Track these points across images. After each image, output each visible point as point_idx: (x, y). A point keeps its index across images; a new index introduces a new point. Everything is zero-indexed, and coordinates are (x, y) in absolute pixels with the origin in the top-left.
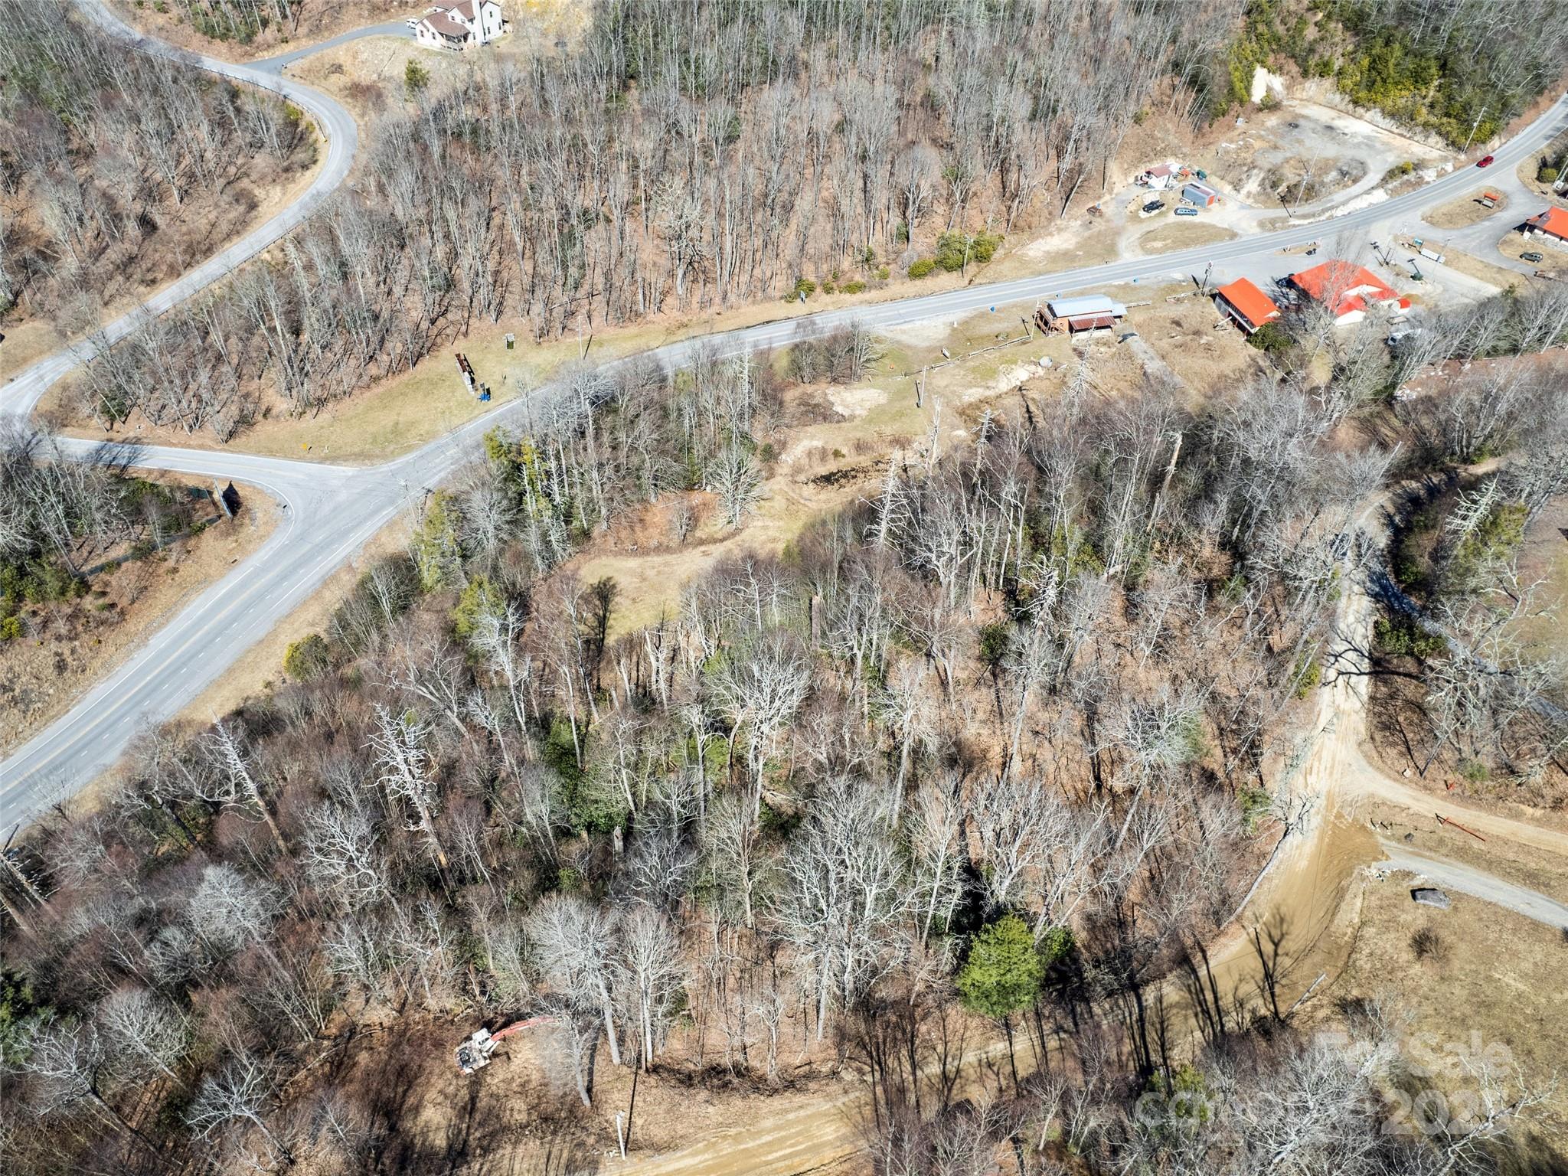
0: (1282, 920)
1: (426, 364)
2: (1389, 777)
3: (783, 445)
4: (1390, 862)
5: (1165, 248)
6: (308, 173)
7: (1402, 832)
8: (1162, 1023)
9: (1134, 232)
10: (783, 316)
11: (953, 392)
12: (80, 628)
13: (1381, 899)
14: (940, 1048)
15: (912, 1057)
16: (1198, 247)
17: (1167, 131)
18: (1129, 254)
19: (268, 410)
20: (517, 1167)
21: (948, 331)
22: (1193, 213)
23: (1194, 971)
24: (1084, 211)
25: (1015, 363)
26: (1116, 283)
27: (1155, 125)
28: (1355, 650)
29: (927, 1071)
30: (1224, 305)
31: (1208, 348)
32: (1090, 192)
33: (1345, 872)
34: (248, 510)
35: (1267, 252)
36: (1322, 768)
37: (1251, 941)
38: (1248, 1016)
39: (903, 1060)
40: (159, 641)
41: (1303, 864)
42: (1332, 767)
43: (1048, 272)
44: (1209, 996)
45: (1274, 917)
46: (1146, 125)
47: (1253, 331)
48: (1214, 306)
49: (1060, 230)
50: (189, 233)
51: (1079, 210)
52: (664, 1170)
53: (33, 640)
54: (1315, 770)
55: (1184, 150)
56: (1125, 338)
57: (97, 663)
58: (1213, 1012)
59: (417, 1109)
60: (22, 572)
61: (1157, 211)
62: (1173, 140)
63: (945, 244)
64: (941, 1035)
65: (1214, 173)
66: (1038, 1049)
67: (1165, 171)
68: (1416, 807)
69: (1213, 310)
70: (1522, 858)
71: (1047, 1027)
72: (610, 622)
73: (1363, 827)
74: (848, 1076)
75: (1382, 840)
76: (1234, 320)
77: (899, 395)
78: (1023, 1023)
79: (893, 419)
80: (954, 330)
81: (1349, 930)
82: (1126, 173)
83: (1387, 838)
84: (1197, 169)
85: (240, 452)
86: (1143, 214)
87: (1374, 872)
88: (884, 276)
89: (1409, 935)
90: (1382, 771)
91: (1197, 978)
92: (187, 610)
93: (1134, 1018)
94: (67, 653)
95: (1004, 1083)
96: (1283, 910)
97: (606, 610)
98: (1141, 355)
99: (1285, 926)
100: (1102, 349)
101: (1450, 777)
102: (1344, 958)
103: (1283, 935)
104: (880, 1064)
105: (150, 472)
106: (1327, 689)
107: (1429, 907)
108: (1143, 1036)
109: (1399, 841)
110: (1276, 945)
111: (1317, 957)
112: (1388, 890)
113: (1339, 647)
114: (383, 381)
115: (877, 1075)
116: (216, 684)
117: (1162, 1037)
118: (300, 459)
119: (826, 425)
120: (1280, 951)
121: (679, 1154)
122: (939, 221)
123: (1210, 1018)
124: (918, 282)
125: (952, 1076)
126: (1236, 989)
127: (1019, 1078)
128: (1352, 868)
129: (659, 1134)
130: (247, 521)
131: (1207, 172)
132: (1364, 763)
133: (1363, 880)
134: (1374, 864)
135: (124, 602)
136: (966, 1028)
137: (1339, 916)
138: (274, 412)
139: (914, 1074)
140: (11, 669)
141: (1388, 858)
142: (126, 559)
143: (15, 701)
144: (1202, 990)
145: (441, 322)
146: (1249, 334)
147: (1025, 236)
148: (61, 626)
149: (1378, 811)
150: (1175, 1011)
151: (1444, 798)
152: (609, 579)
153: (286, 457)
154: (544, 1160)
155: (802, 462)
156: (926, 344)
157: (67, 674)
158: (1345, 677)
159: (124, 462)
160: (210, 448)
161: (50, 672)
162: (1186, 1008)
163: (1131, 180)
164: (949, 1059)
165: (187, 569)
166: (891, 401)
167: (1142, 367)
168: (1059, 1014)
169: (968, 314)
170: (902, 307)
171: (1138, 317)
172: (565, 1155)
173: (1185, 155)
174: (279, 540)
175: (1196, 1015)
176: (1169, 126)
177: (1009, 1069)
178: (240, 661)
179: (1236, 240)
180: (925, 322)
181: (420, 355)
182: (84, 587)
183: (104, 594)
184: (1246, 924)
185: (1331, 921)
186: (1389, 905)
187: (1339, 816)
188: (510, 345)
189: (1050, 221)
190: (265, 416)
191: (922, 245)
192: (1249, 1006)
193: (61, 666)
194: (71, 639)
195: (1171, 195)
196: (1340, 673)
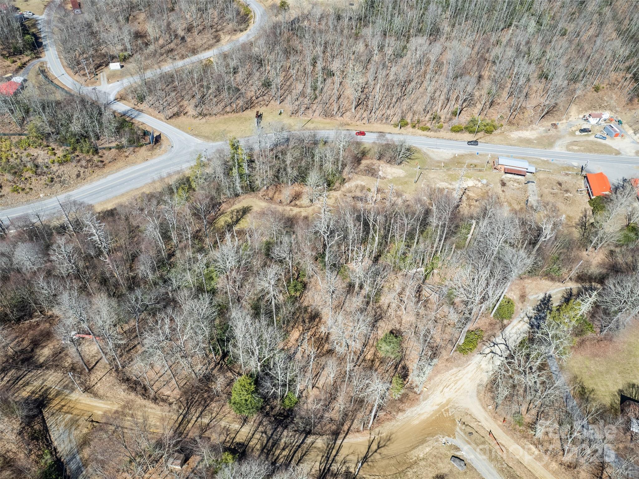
0: (389, 440)
1: (248, 112)
2: (482, 405)
3: (349, 179)
4: (454, 440)
5: (579, 151)
6: (242, 33)
7: (470, 430)
8: (306, 452)
9: (569, 139)
10: (388, 132)
11: (434, 182)
12: (89, 165)
13: (438, 453)
14: (214, 415)
15: (201, 413)
16: (596, 154)
17: (612, 98)
18: (559, 148)
19: (186, 113)
20: (50, 378)
21: (452, 157)
22: (604, 138)
23: (336, 440)
24: (550, 124)
25: (470, 178)
26: (542, 159)
27: (605, 94)
28: (506, 345)
29: (203, 420)
30: (587, 182)
31: (566, 199)
32: (556, 117)
33: (432, 434)
34: (161, 144)
35: (630, 165)
36: (454, 388)
37: (369, 441)
38: (344, 468)
39: (198, 411)
40: (110, 178)
41: (416, 422)
42: (459, 389)
43: (515, 145)
44: (334, 452)
45: (387, 436)
46: (601, 93)
47: (592, 198)
48: (583, 181)
49: (533, 129)
50: (194, 45)
51: (547, 123)
52: (92, 404)
53: (74, 164)
54: (450, 387)
55: (617, 109)
56: (528, 182)
57: (89, 178)
58: (331, 459)
59: (43, 347)
60: (78, 141)
61: (586, 133)
62: (613, 103)
63: (473, 121)
64: (218, 410)
65: (627, 123)
66: (250, 435)
67: (600, 116)
68: (484, 423)
69: (582, 184)
70: (515, 468)
71: (261, 429)
72: (241, 222)
73: (454, 420)
74: (174, 407)
75: (458, 429)
76: (588, 190)
77: (411, 176)
78: (252, 423)
79: (401, 184)
80: (455, 157)
81: (415, 458)
82: (579, 112)
83: (461, 429)
84: (620, 119)
85: (170, 124)
86: (578, 133)
87: (444, 441)
88: (441, 127)
89: (436, 473)
90: (480, 400)
91: (335, 443)
92: (124, 171)
93: (297, 444)
94: (82, 172)
95: (228, 439)
96: (393, 436)
97: (242, 217)
98: (531, 192)
99: (388, 443)
100: (515, 184)
101: (508, 418)
102: (404, 468)
103: (385, 445)
104: (188, 409)
105: (139, 122)
106: (480, 356)
107: (454, 466)
108: (295, 452)
109: (465, 433)
110: (379, 448)
111: (393, 462)
112: (443, 450)
113: (499, 340)
114: (230, 114)
115: (184, 412)
116: (116, 197)
117: (302, 457)
118: (187, 132)
119: (372, 178)
120: (378, 451)
121: (101, 401)
122: (476, 111)
123: (328, 461)
124: (454, 134)
125: (211, 427)
126: (348, 455)
127: (234, 441)
128: (436, 434)
129: (101, 392)
130: (158, 148)
131: (624, 122)
132: (475, 394)
133: (437, 441)
134: (447, 437)
135: (106, 162)
136: (229, 413)
137: (415, 450)
138: (188, 114)
139: (198, 418)
140: (63, 171)
141: (455, 437)
142: (113, 148)
143: (60, 182)
144: (333, 448)
145: (261, 98)
146: (591, 199)
147: (514, 127)
148: (84, 163)
149: (466, 417)
150: (315, 450)
151: (499, 426)
152: (251, 206)
153: (183, 130)
154: (59, 381)
155: (352, 189)
156: (438, 159)
157: (79, 179)
158: (493, 354)
159: (133, 116)
160: (162, 120)
161: (74, 176)
162: (321, 451)
163: (581, 116)
164: (214, 420)
165: (132, 157)
166: (406, 177)
167: (528, 197)
168: (269, 427)
169: (466, 153)
170: (440, 142)
171: (541, 176)
172: (67, 382)
173: (617, 111)
174: (164, 157)
175: (323, 456)
176: (614, 96)
177: (233, 436)
178: (127, 192)
179: (618, 156)
180: (445, 151)
181: (247, 108)
182: (96, 151)
183: (101, 157)
184: (372, 433)
185: (410, 451)
186: (439, 457)
187: (447, 411)
188: (280, 114)
189: (529, 124)
190: (184, 114)
191: (463, 119)
192: (347, 465)
193: (78, 176)
194: (85, 168)
195: (598, 128)
196: (492, 352)
